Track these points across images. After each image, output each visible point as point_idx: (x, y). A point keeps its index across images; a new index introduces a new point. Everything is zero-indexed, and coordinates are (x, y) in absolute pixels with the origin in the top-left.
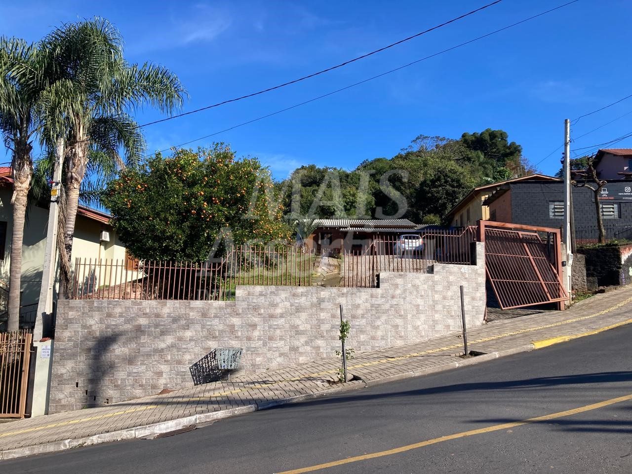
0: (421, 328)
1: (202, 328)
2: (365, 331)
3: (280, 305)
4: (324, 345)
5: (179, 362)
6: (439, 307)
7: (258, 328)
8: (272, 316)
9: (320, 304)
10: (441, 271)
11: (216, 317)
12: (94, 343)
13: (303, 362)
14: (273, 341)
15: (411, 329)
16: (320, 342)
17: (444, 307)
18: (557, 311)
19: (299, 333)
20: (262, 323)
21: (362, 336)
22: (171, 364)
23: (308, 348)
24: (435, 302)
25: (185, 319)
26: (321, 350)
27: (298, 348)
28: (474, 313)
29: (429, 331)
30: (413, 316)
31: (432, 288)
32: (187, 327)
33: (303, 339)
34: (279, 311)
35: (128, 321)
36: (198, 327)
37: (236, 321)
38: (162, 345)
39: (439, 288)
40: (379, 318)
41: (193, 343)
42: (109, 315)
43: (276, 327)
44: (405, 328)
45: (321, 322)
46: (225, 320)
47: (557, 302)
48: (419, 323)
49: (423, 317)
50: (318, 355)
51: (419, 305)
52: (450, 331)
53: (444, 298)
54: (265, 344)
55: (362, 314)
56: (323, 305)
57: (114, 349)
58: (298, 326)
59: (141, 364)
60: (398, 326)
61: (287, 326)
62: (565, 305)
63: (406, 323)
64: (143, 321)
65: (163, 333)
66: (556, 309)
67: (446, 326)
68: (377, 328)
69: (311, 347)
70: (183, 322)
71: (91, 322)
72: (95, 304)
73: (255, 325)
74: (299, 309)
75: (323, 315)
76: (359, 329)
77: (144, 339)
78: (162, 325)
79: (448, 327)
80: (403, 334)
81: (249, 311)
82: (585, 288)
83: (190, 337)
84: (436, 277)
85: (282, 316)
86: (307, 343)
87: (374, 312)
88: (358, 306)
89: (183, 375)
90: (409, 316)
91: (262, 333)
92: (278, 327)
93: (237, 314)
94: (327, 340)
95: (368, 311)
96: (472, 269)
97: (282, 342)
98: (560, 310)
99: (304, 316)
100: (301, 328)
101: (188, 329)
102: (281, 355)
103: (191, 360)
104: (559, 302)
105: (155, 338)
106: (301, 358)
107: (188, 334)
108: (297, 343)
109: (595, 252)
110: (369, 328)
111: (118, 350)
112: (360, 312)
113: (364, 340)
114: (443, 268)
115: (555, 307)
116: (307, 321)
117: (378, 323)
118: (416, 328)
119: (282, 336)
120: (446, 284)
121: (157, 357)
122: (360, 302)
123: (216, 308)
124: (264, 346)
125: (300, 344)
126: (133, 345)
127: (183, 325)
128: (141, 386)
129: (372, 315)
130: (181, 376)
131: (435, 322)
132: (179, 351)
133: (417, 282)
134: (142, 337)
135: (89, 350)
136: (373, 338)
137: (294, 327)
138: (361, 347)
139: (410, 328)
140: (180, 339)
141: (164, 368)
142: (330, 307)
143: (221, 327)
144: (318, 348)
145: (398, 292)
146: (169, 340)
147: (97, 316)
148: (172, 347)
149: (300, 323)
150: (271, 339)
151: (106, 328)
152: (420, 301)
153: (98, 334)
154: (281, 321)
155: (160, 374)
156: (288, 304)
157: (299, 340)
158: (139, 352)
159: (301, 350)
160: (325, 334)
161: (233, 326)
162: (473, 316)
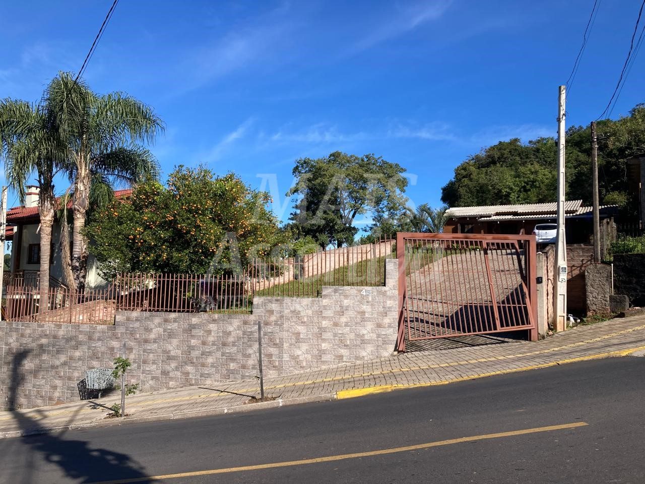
0: (301, 358)
1: (88, 349)
2: (235, 359)
3: (154, 330)
4: (194, 371)
5: (70, 379)
6: (328, 335)
7: (134, 352)
8: (146, 341)
9: (191, 330)
10: (333, 294)
11: (99, 339)
12: (12, 358)
13: (172, 387)
14: (146, 365)
15: (288, 359)
16: (189, 368)
17: (335, 335)
18: (527, 342)
19: (170, 358)
20: (137, 347)
21: (232, 365)
22: (63, 380)
23: (179, 374)
24: (322, 330)
25: (75, 341)
26: (190, 377)
27: (168, 372)
28: (380, 343)
29: (312, 361)
30: (291, 345)
31: (319, 313)
32: (76, 348)
33: (173, 365)
34: (152, 336)
35: (33, 341)
36: (85, 348)
37: (115, 344)
38: (57, 363)
39: (329, 313)
40: (250, 346)
41: (80, 362)
42: (22, 335)
43: (149, 351)
44: (280, 357)
45: (191, 348)
46: (107, 343)
47: (527, 330)
48: (298, 352)
49: (304, 347)
50: (187, 381)
51: (300, 333)
52: (343, 362)
53: (336, 324)
54: (139, 367)
55: (233, 342)
56: (194, 332)
57: (24, 364)
58: (170, 351)
59: (43, 378)
60: (272, 355)
61: (160, 350)
62: (539, 334)
63: (281, 352)
64: (44, 341)
65: (58, 352)
66: (526, 339)
67: (337, 356)
68: (249, 356)
69: (181, 372)
70: (73, 343)
71: (11, 341)
72: (14, 326)
73: (131, 349)
74: (171, 335)
75: (193, 342)
76: (229, 356)
77: (45, 357)
78: (58, 345)
79: (340, 357)
80: (277, 364)
81: (126, 336)
82: (606, 310)
83: (79, 356)
84: (324, 301)
85: (155, 341)
86: (177, 368)
87: (246, 340)
88: (229, 333)
89: (72, 389)
90: (286, 345)
91: (137, 356)
92: (151, 351)
93: (116, 338)
94: (196, 366)
95: (239, 338)
96: (377, 291)
97: (155, 366)
98: (530, 340)
99: (175, 342)
100: (172, 353)
101: (77, 349)
102: (153, 378)
103: (79, 377)
104: (530, 330)
105: (52, 356)
106: (171, 383)
107: (77, 354)
108: (168, 368)
109: (640, 258)
110: (240, 356)
111: (28, 364)
112: (231, 339)
113: (234, 368)
114: (336, 291)
115: (524, 335)
116: (178, 347)
117: (250, 351)
118: (294, 358)
119: (154, 361)
120: (338, 309)
121: (53, 373)
122: (231, 329)
123: (99, 332)
124: (138, 368)
125: (171, 369)
126: (37, 361)
127: (73, 346)
128: (42, 397)
129: (243, 343)
130: (70, 390)
131: (322, 352)
132: (70, 369)
133: (298, 308)
134: (44, 355)
135: (9, 363)
136: (244, 367)
137: (166, 352)
138: (231, 376)
139: (286, 357)
140: (71, 358)
141: (58, 382)
142: (201, 334)
143: (103, 349)
144: (188, 374)
145: (273, 318)
146: (63, 358)
147: (15, 335)
148: (65, 364)
149: (171, 348)
150: (145, 362)
151: (20, 346)
152: (301, 329)
153: (15, 351)
154: (154, 346)
155: (55, 387)
156: (161, 330)
157: (170, 365)
158: (41, 368)
159: (171, 375)
160: (195, 361)
161: (112, 349)
162: (378, 346)
